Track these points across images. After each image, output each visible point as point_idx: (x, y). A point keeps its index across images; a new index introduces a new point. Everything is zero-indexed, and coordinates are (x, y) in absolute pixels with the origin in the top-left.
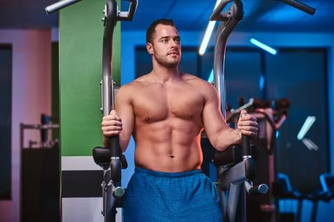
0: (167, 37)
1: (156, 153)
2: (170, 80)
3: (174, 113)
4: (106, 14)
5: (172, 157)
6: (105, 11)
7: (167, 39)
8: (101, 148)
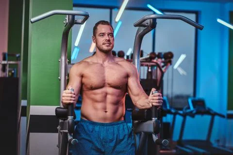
0: (103, 33)
1: (96, 109)
2: (107, 61)
3: (109, 84)
4: (67, 21)
5: (106, 112)
6: (67, 19)
7: (103, 34)
8: (62, 108)
